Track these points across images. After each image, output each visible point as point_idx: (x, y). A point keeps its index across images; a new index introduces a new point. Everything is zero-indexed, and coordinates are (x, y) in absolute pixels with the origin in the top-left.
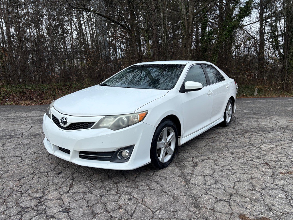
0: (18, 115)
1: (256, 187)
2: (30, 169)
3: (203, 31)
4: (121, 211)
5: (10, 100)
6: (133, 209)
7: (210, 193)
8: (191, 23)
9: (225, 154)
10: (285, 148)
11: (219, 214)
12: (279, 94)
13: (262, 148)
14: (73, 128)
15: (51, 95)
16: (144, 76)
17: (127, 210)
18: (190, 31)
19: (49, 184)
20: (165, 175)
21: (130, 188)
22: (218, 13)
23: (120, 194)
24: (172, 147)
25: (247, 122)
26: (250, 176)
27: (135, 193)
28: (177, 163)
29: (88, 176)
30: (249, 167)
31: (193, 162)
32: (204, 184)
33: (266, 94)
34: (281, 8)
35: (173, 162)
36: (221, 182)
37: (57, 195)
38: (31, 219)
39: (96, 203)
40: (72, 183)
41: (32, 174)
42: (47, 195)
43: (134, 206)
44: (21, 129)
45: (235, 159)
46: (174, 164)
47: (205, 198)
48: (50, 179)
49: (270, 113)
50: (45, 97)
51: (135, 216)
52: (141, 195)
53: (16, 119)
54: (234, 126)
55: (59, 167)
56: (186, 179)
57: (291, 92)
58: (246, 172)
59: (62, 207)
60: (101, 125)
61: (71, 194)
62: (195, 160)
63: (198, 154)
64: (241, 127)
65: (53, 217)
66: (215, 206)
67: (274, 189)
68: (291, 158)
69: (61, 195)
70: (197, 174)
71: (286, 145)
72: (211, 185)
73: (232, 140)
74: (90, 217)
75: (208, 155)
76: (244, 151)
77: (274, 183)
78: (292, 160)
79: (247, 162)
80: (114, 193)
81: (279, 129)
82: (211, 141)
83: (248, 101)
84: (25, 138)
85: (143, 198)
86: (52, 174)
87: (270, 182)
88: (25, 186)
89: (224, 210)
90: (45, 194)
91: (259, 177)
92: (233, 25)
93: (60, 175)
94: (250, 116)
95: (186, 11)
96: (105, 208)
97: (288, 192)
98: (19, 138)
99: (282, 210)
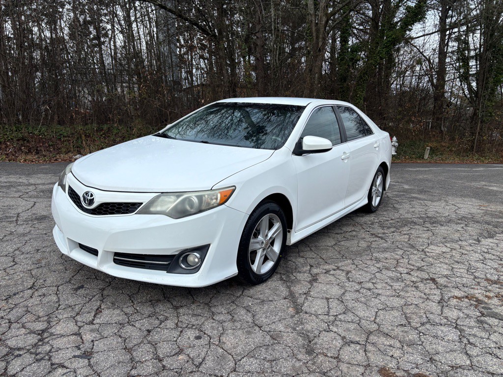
0: (12, 180)
1: (411, 321)
2: (27, 280)
3: (343, 45)
4: (181, 357)
6: (203, 354)
7: (335, 329)
8: (322, 30)
9: (366, 262)
10: (465, 254)
11: (346, 365)
12: (466, 158)
13: (428, 252)
14: (104, 211)
15: (73, 146)
17: (191, 356)
18: (320, 44)
19: (59, 309)
20: (262, 296)
21: (200, 317)
22: (370, 13)
23: (181, 327)
24: (277, 248)
25: (407, 206)
26: (403, 300)
27: (208, 326)
28: (284, 274)
29: (128, 295)
30: (403, 285)
31: (311, 274)
32: (326, 313)
33: (444, 157)
34: (476, 11)
35: (277, 273)
36: (354, 310)
37: (72, 327)
38: (24, 368)
39: (140, 344)
40: (100, 306)
41: (31, 288)
42: (55, 327)
43: (205, 350)
44: (17, 205)
45: (381, 270)
46: (279, 276)
47: (325, 338)
48: (61, 299)
49: (447, 190)
50: (63, 150)
51: (205, 366)
52: (217, 330)
53: (9, 187)
54: (385, 213)
55: (78, 277)
56: (295, 304)
57: (485, 155)
58: (397, 294)
59: (79, 349)
60: (152, 209)
61: (97, 326)
62: (315, 271)
63: (321, 260)
64: (397, 215)
65: (63, 367)
66: (341, 352)
67: (441, 325)
68: (475, 271)
69: (80, 327)
70: (315, 294)
71: (468, 248)
72: (337, 315)
73: (379, 237)
74: (127, 367)
75: (336, 263)
76: (397, 256)
77: (442, 314)
78: (476, 274)
79: (400, 277)
80: (172, 326)
81: (459, 220)
82: (344, 237)
83: (413, 169)
84: (22, 223)
85: (220, 336)
86: (66, 290)
87: (436, 313)
88: (17, 309)
89: (355, 359)
90: (52, 325)
91: (418, 302)
92: (394, 36)
93: (80, 292)
94: (414, 195)
95: (315, 8)
96: (153, 353)
97: (464, 330)
98: (11, 222)
99: (451, 361)
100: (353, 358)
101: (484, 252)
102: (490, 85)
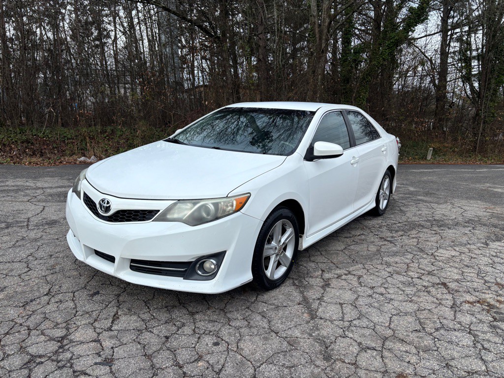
0: (19, 183)
1: (426, 326)
2: (42, 286)
3: (345, 47)
4: (200, 364)
5: (4, 155)
6: (222, 361)
7: (351, 335)
8: (325, 31)
9: (377, 266)
10: (475, 258)
11: (364, 371)
12: (469, 159)
13: (438, 256)
14: (121, 218)
15: (78, 148)
16: (244, 124)
17: (211, 362)
18: (323, 45)
19: (77, 315)
20: (276, 301)
21: (217, 323)
22: (372, 14)
23: (199, 334)
24: (289, 253)
25: (413, 209)
26: (416, 305)
27: (225, 332)
28: (296, 279)
29: (144, 301)
30: (415, 289)
31: (323, 279)
32: (340, 319)
33: (447, 158)
34: (478, 11)
35: (289, 278)
36: (369, 315)
37: (90, 334)
38: (47, 376)
39: (159, 350)
40: (117, 313)
41: (47, 294)
42: (74, 333)
43: (224, 356)
44: (26, 210)
45: (392, 275)
46: (291, 281)
47: (342, 344)
48: (78, 305)
49: (453, 193)
50: (68, 152)
51: (225, 373)
52: (235, 336)
53: (17, 191)
54: (392, 216)
55: (93, 283)
56: (310, 309)
57: (488, 155)
58: (410, 299)
59: (100, 356)
61: (116, 333)
62: (327, 276)
63: (332, 265)
64: (404, 218)
65: (86, 374)
66: (358, 358)
67: (455, 330)
68: (485, 275)
69: (99, 334)
70: (329, 300)
71: (477, 252)
72: (352, 321)
73: (388, 241)
74: (148, 374)
75: (347, 268)
76: (407, 261)
77: (455, 319)
78: (486, 278)
79: (411, 281)
80: (190, 332)
81: (466, 223)
82: (353, 241)
83: (417, 171)
84: (33, 228)
85: (238, 342)
86: (83, 296)
87: (449, 318)
88: (35, 316)
89: (373, 365)
90: (71, 332)
91: (431, 308)
92: (396, 38)
93: (96, 298)
94: (420, 198)
95: (318, 10)
96: (173, 359)
97: (478, 335)
98: (22, 227)
99: (467, 366)
100: (371, 365)
101: (493, 256)
102: (493, 86)
